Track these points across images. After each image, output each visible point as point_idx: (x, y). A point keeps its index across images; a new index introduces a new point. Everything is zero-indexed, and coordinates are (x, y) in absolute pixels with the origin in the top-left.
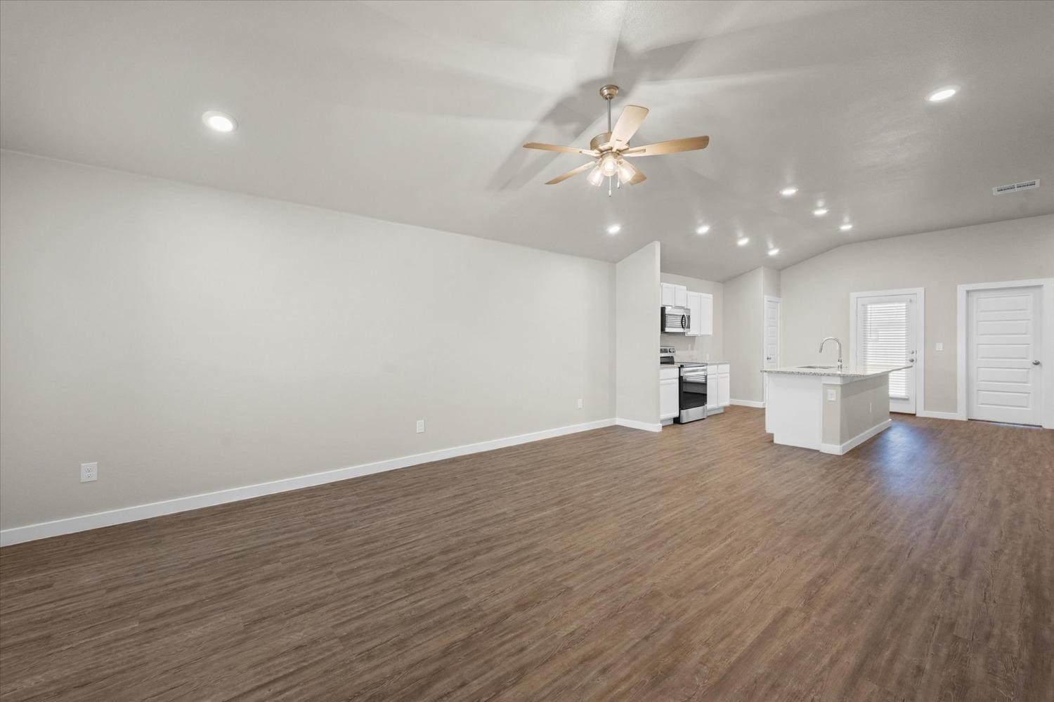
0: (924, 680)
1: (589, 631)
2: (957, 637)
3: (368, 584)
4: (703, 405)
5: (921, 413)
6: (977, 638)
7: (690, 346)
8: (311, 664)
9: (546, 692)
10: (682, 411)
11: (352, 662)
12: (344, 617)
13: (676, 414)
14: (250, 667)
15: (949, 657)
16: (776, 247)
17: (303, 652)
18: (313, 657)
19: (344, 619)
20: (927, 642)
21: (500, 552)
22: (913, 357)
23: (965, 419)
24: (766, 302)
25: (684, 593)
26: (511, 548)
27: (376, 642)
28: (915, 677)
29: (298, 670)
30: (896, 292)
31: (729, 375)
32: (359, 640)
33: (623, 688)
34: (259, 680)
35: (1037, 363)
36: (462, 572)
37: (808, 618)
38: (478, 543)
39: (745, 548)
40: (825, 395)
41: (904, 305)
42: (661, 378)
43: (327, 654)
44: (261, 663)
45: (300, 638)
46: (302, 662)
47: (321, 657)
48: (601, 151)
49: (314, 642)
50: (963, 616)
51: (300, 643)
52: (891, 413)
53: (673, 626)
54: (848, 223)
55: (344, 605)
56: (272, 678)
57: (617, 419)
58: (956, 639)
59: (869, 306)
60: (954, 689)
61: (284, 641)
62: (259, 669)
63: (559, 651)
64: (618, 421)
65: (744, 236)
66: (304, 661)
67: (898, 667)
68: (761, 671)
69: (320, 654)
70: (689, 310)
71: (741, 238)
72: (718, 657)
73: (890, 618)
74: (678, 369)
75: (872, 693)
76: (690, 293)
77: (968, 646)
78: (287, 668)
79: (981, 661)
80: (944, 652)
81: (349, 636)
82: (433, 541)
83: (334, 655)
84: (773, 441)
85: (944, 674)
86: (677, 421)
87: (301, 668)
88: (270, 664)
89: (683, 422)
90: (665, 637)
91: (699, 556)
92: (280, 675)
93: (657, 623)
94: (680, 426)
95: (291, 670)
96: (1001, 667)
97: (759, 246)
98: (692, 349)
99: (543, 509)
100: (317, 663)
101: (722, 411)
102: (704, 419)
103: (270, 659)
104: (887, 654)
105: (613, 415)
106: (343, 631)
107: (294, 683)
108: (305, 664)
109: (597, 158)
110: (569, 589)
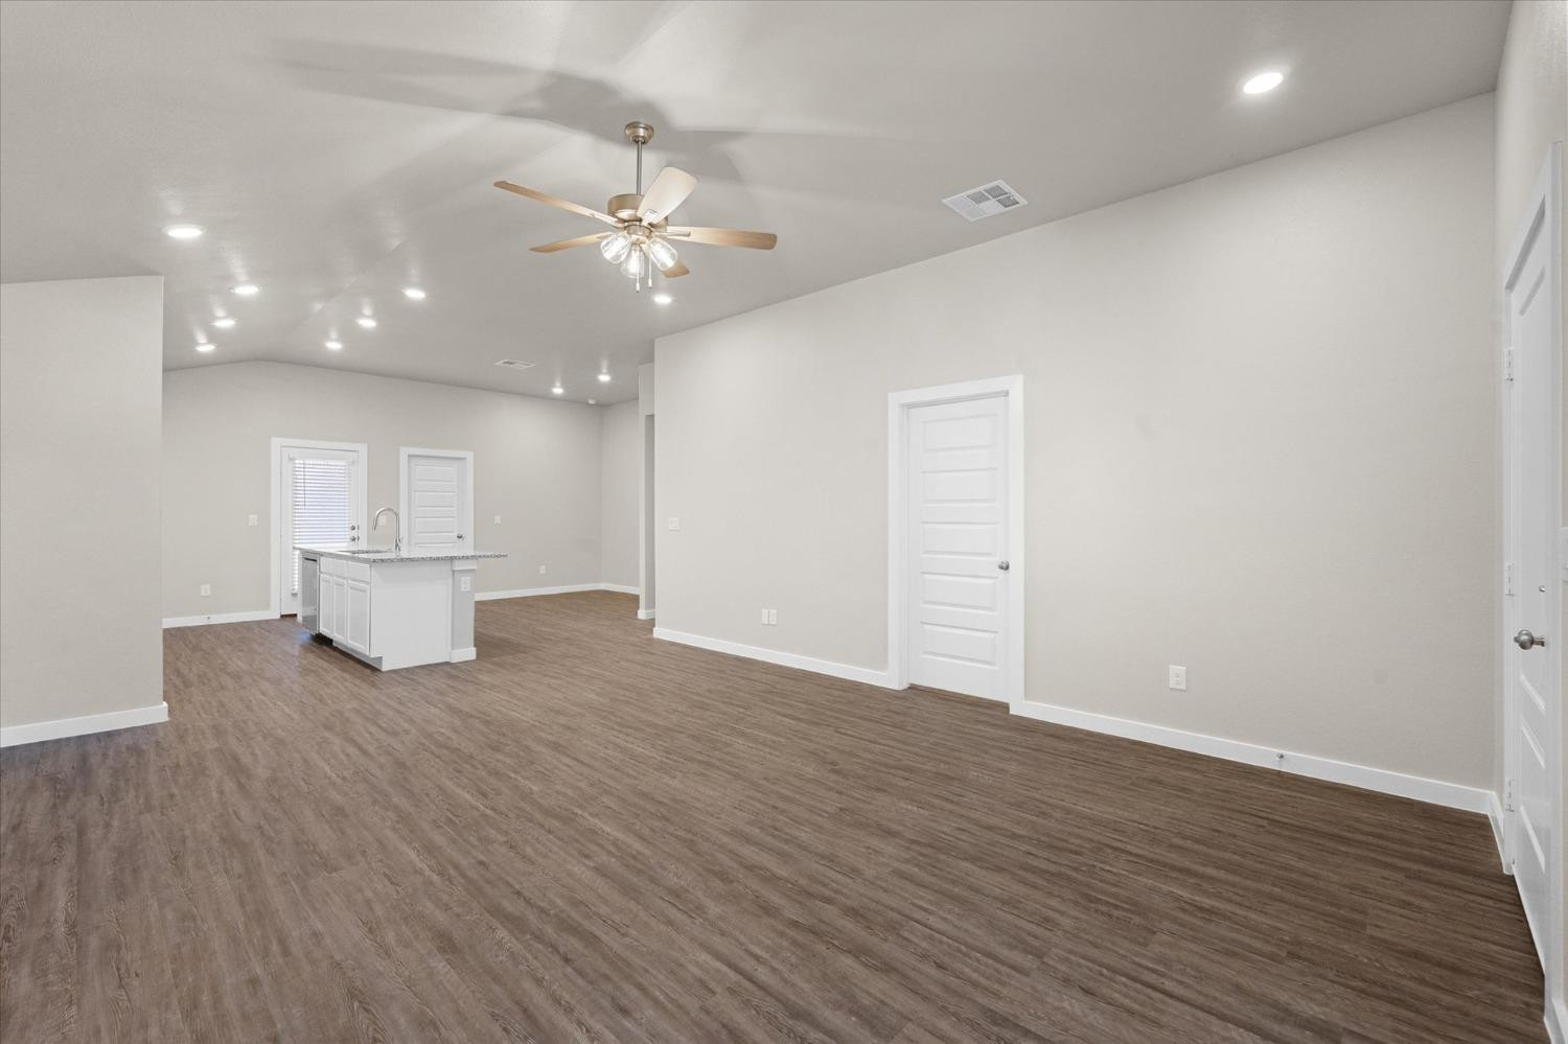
3: (904, 976)
8: (1100, 966)
11: (1066, 932)
12: (1000, 973)
14: (1160, 1026)
17: (1091, 984)
18: (1090, 969)
19: (1005, 969)
27: (1022, 923)
29: (1118, 973)
32: (1029, 939)
34: (1163, 1002)
35: (460, 537)
43: (1073, 958)
44: (1144, 1018)
45: (1074, 1001)
46: (1105, 977)
47: (1083, 962)
49: (1067, 981)
51: (1081, 996)
55: (975, 985)
56: (1149, 991)
61: (1095, 1018)
62: (1153, 1013)
66: (1101, 974)
69: (1080, 965)
78: (1126, 986)
81: (1028, 950)
83: (1071, 952)
87: (1113, 972)
88: (1136, 1007)
92: (1139, 986)
95: (1124, 979)
100: (1093, 961)
103: (1131, 1012)
106: (1028, 961)
107: (1134, 966)
108: (1105, 971)
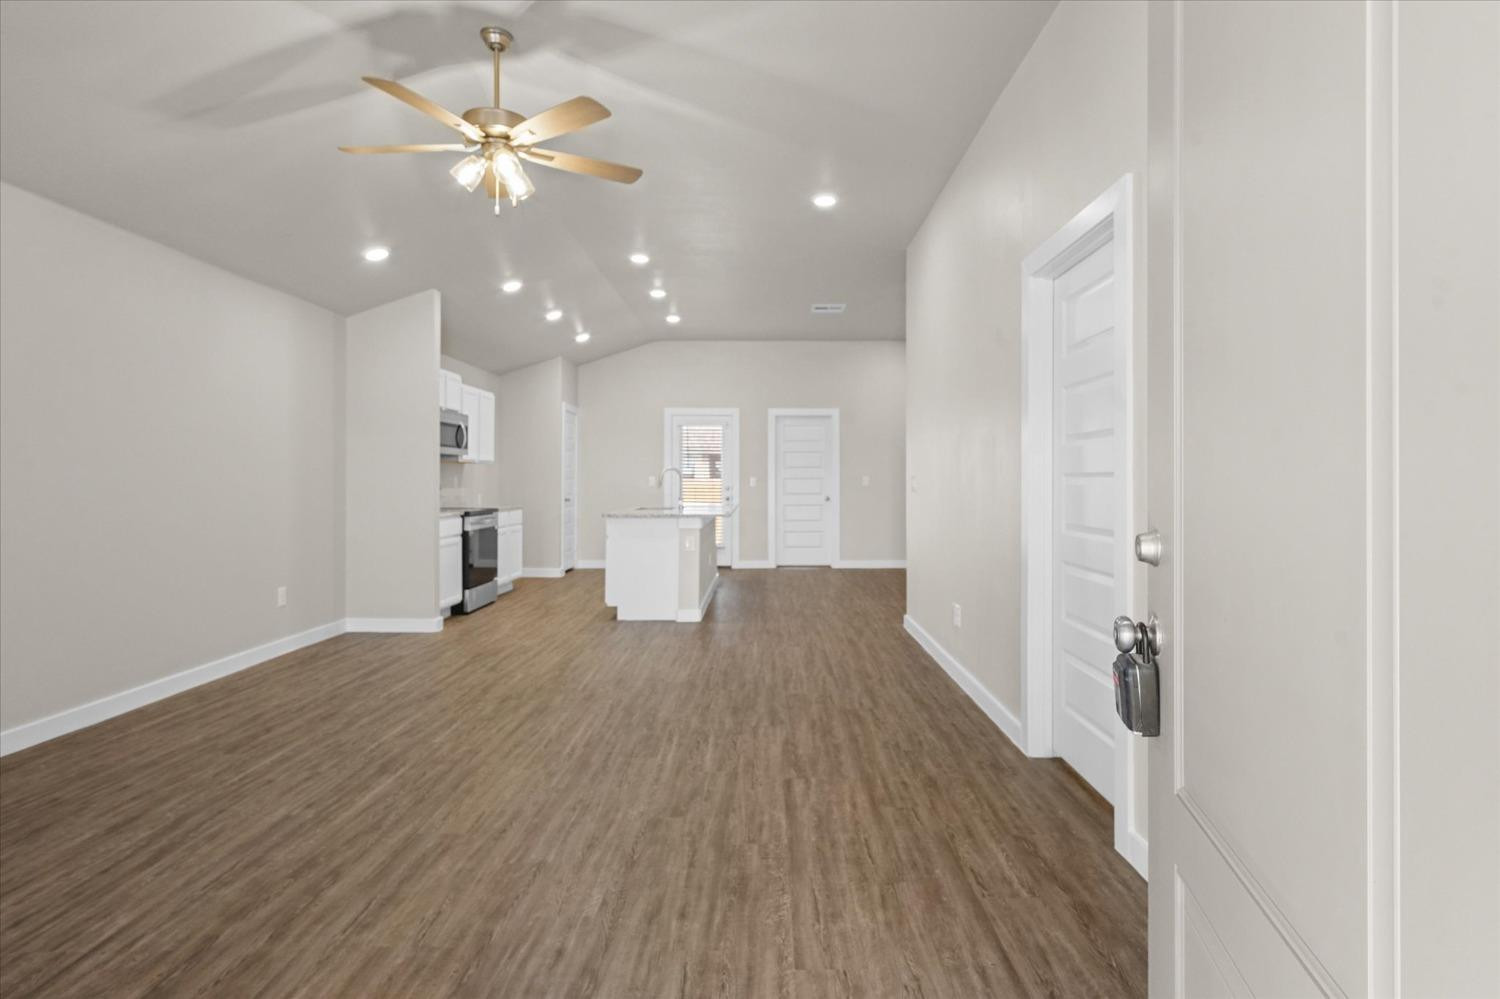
1: (621, 892)
2: (905, 751)
4: (491, 580)
5: (736, 565)
7: (456, 480)
9: (643, 970)
10: (467, 592)
13: (456, 598)
15: (913, 768)
16: (585, 330)
20: (893, 762)
21: (364, 870)
22: (728, 494)
23: (773, 566)
24: (564, 413)
25: (683, 808)
26: (378, 856)
30: (708, 411)
31: (520, 527)
33: (718, 919)
36: (320, 927)
37: (807, 781)
38: (295, 875)
39: (698, 742)
40: (682, 544)
41: (720, 428)
42: (441, 534)
48: (487, 136)
50: (898, 735)
52: (720, 568)
53: (705, 842)
54: (674, 314)
57: (348, 620)
59: (685, 428)
63: (610, 928)
64: (352, 625)
65: (556, 308)
68: (813, 839)
70: (466, 417)
71: (550, 310)
72: (772, 847)
74: (461, 519)
76: (467, 388)
82: (174, 914)
84: (615, 617)
86: (458, 610)
89: (469, 610)
90: (708, 855)
91: (661, 768)
93: (687, 848)
94: (463, 617)
97: (566, 325)
98: (460, 485)
99: (364, 788)
101: (510, 588)
102: (492, 603)
104: (879, 782)
105: (339, 613)
109: (475, 143)
110: (540, 866)
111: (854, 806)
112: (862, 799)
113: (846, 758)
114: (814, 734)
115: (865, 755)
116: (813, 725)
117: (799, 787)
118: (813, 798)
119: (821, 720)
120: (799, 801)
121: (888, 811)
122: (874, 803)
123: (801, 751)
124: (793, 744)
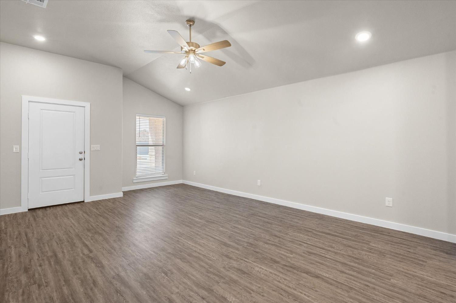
0: (38, 264)
2: (35, 284)
6: (28, 289)
15: (34, 275)
20: (44, 275)
28: (40, 264)
37: (84, 254)
50: (37, 295)
58: (35, 283)
60: (28, 268)
67: (47, 262)
73: (62, 272)
75: (48, 254)
77: (29, 284)
79: (23, 282)
80: (37, 276)
85: (33, 270)
96: (16, 285)
104: (52, 263)
111: (63, 252)
112: (60, 255)
113: (69, 269)
114: (91, 277)
115: (59, 274)
116: (94, 283)
117: (86, 252)
118: (79, 250)
119: (91, 289)
120: (84, 248)
121: (50, 254)
122: (55, 255)
123: (93, 265)
124: (98, 267)
